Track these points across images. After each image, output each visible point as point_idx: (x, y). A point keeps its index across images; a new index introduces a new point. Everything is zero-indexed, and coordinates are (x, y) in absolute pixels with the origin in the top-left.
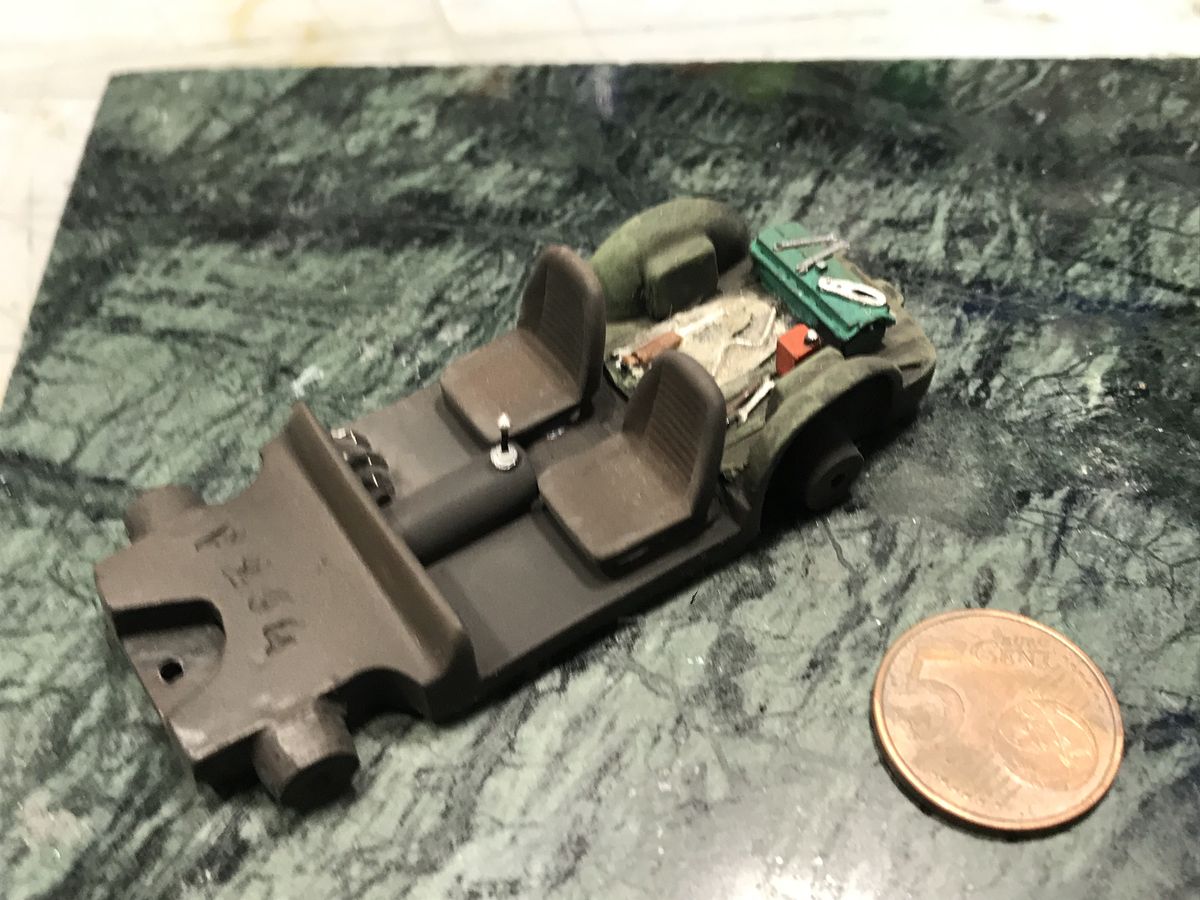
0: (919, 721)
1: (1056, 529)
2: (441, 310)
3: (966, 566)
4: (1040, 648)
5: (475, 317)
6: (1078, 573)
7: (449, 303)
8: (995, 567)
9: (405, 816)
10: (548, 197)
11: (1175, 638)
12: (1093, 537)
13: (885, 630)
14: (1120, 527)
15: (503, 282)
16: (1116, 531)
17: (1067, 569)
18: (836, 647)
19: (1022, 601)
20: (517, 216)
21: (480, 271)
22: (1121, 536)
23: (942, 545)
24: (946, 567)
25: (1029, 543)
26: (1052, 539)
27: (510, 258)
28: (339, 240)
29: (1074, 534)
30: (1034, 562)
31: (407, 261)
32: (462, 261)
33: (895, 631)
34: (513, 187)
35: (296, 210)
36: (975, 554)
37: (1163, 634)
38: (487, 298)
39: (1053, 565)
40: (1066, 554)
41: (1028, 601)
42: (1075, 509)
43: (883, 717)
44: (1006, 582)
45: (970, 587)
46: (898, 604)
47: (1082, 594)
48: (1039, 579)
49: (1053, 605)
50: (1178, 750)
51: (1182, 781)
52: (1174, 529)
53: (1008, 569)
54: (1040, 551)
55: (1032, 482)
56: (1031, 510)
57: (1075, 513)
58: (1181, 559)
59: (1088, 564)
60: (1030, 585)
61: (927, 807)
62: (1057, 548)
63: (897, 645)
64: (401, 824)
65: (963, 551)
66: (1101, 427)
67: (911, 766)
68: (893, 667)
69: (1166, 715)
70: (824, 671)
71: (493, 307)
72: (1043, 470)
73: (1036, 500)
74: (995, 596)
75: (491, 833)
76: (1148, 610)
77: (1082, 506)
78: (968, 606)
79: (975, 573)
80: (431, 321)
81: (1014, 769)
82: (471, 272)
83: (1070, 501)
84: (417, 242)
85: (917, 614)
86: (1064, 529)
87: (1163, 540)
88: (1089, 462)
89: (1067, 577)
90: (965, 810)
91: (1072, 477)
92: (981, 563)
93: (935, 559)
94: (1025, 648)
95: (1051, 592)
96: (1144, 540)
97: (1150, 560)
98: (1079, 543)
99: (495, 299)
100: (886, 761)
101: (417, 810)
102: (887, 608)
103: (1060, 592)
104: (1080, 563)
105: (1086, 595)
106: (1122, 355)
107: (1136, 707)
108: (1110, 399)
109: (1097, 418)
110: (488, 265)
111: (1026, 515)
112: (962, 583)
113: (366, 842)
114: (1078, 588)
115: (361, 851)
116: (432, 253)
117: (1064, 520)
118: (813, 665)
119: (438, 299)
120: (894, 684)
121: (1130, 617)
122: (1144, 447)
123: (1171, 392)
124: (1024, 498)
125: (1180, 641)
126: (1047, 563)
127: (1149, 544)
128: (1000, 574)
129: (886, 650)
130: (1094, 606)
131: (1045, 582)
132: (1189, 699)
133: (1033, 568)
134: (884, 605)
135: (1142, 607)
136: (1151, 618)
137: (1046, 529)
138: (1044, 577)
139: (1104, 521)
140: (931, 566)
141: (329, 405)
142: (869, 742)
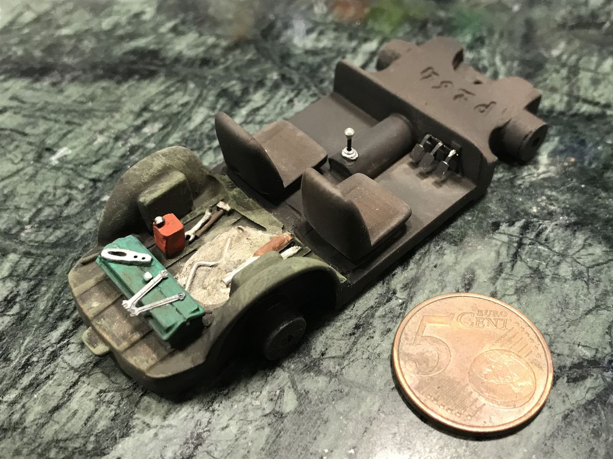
0: (421, 362)
1: (516, 245)
2: (147, 115)
3: (457, 267)
4: (501, 317)
5: (166, 120)
6: (528, 272)
7: (152, 111)
8: (476, 267)
9: (88, 420)
10: (218, 51)
11: (589, 312)
12: (539, 250)
13: (404, 305)
14: (556, 244)
15: (186, 99)
16: (553, 247)
17: (521, 269)
18: (373, 316)
19: (492, 289)
20: (198, 62)
21: (172, 93)
22: (557, 249)
23: (444, 254)
24: (445, 267)
25: (498, 254)
26: (513, 251)
27: (192, 85)
28: (90, 76)
29: (527, 248)
30: (501, 264)
31: (129, 88)
32: (162, 88)
33: (410, 306)
34: (197, 46)
35: (67, 60)
36: (464, 260)
37: (581, 309)
38: (175, 109)
39: (513, 266)
40: (521, 260)
41: (496, 288)
42: (528, 233)
43: (399, 360)
44: (483, 276)
45: (459, 280)
46: (413, 290)
47: (530, 284)
48: (503, 275)
49: (512, 291)
50: (589, 382)
51: (591, 402)
52: (590, 245)
53: (484, 269)
54: (505, 257)
55: (502, 216)
56: (500, 233)
57: (528, 235)
58: (594, 263)
59: (535, 266)
60: (497, 279)
61: (425, 418)
62: (516, 256)
63: (410, 314)
64: (85, 424)
65: (456, 258)
66: (546, 184)
67: (415, 391)
68: (406, 328)
69: (581, 360)
70: (364, 331)
71: (178, 113)
72: (509, 210)
73: (504, 227)
74: (475, 285)
75: (142, 431)
76: (572, 295)
77: (533, 231)
78: (458, 291)
79: (463, 271)
80: (139, 122)
81: (481, 393)
82: (166, 94)
83: (525, 228)
84: (137, 77)
85: (425, 296)
86: (521, 244)
87: (583, 252)
88: (538, 205)
89: (521, 274)
90: (448, 419)
91: (527, 214)
92: (467, 265)
93: (439, 262)
94: (492, 317)
95: (510, 283)
96: (571, 252)
97: (575, 264)
98: (530, 254)
99: (180, 109)
100: (399, 388)
101: (96, 416)
102: (406, 292)
103: (517, 283)
104: (530, 265)
105: (533, 285)
106: (561, 142)
107: (563, 355)
108: (552, 168)
109: (544, 179)
110: (177, 90)
111: (497, 236)
112: (454, 278)
113: (62, 436)
114: (528, 281)
115: (58, 441)
116: (145, 83)
117: (521, 239)
118: (357, 327)
119: (145, 109)
120: (407, 339)
121: (560, 299)
122: (573, 196)
123: (590, 164)
124: (496, 226)
125: (592, 314)
126: (509, 265)
127: (574, 254)
128: (479, 272)
129: (403, 318)
130: (538, 292)
131: (507, 277)
132: (597, 350)
133: (500, 269)
134: (405, 290)
135: (569, 292)
136: (574, 300)
137: (509, 244)
138: (506, 274)
139: (546, 240)
140: (435, 267)
141: (72, 169)
142: (389, 375)
